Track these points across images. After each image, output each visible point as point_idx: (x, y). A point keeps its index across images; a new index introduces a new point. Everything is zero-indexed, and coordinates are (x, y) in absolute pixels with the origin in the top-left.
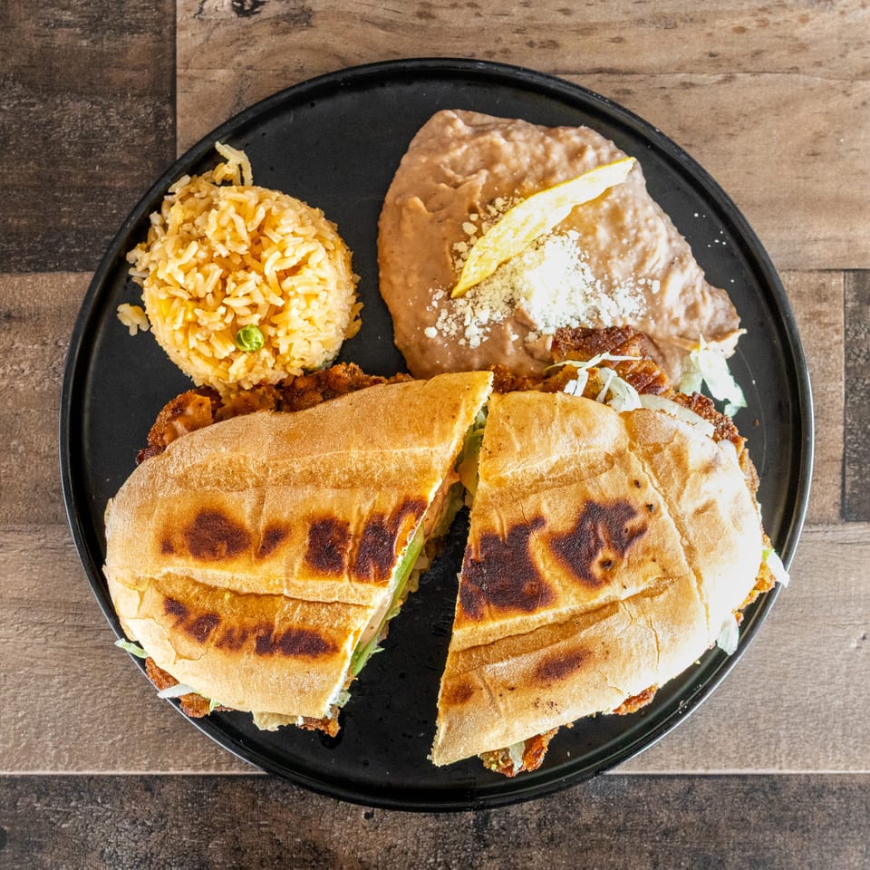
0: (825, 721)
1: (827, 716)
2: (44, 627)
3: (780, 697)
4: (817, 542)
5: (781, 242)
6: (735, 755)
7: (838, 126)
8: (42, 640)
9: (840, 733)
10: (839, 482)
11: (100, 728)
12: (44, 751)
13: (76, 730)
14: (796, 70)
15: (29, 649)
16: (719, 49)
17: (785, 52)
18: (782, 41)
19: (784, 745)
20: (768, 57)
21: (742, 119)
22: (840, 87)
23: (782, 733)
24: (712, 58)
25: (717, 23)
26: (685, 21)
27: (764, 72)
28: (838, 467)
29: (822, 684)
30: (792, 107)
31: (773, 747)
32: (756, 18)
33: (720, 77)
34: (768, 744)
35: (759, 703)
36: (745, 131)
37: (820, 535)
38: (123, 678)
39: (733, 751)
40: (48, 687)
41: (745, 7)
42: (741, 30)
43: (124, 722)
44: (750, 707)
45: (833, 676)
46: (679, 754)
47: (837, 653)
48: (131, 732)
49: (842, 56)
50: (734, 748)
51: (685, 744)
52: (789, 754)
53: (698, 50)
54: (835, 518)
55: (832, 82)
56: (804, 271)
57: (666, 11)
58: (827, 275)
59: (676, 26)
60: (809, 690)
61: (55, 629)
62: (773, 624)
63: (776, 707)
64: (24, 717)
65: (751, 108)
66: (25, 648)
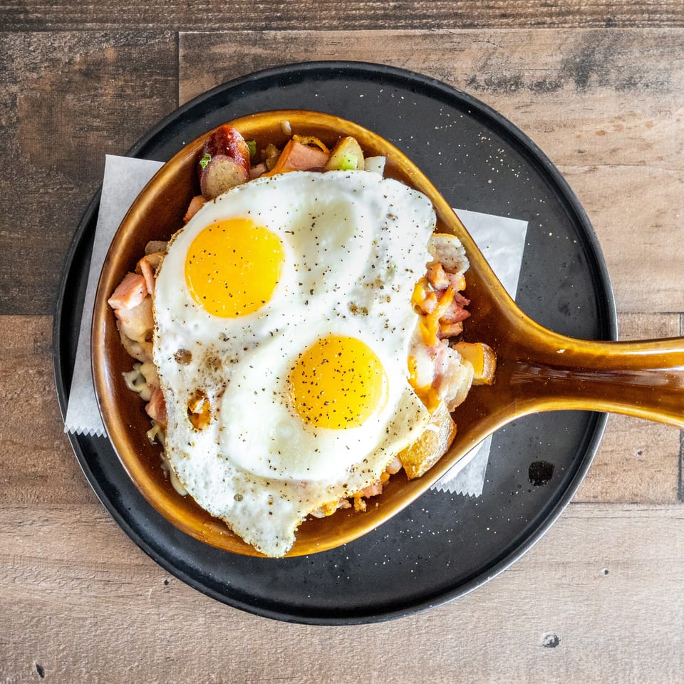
0: (667, 652)
1: (668, 649)
2: (79, 582)
3: (633, 635)
4: (660, 517)
5: (633, 292)
6: (599, 678)
7: (675, 206)
8: (78, 591)
9: (678, 662)
10: (677, 473)
11: (121, 657)
12: (79, 675)
13: (103, 659)
14: (643, 163)
15: (68, 598)
16: (585, 147)
17: (635, 150)
18: (633, 142)
19: (636, 671)
20: (621, 153)
21: (603, 199)
22: (676, 176)
23: (635, 662)
24: (580, 154)
25: (584, 127)
26: (560, 127)
27: (619, 165)
28: (676, 461)
29: (664, 624)
30: (640, 191)
31: (628, 672)
32: (613, 124)
33: (586, 168)
34: (624, 670)
35: (617, 639)
36: (605, 209)
37: (663, 512)
38: (139, 619)
39: (598, 676)
40: (82, 626)
41: (605, 116)
42: (602, 133)
43: (140, 652)
44: (611, 642)
45: (673, 618)
46: (557, 677)
47: (676, 601)
48: (144, 661)
49: (678, 153)
50: (598, 673)
51: (562, 670)
52: (639, 678)
53: (570, 148)
54: (673, 499)
55: (671, 172)
56: (650, 314)
57: (545, 119)
58: (667, 317)
59: (553, 130)
60: (655, 629)
61: (87, 583)
62: (628, 579)
63: (630, 642)
64: (64, 650)
65: (609, 191)
66: (65, 598)
